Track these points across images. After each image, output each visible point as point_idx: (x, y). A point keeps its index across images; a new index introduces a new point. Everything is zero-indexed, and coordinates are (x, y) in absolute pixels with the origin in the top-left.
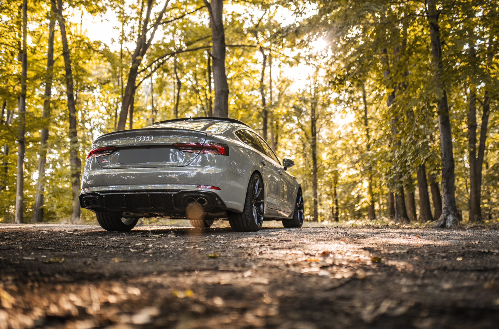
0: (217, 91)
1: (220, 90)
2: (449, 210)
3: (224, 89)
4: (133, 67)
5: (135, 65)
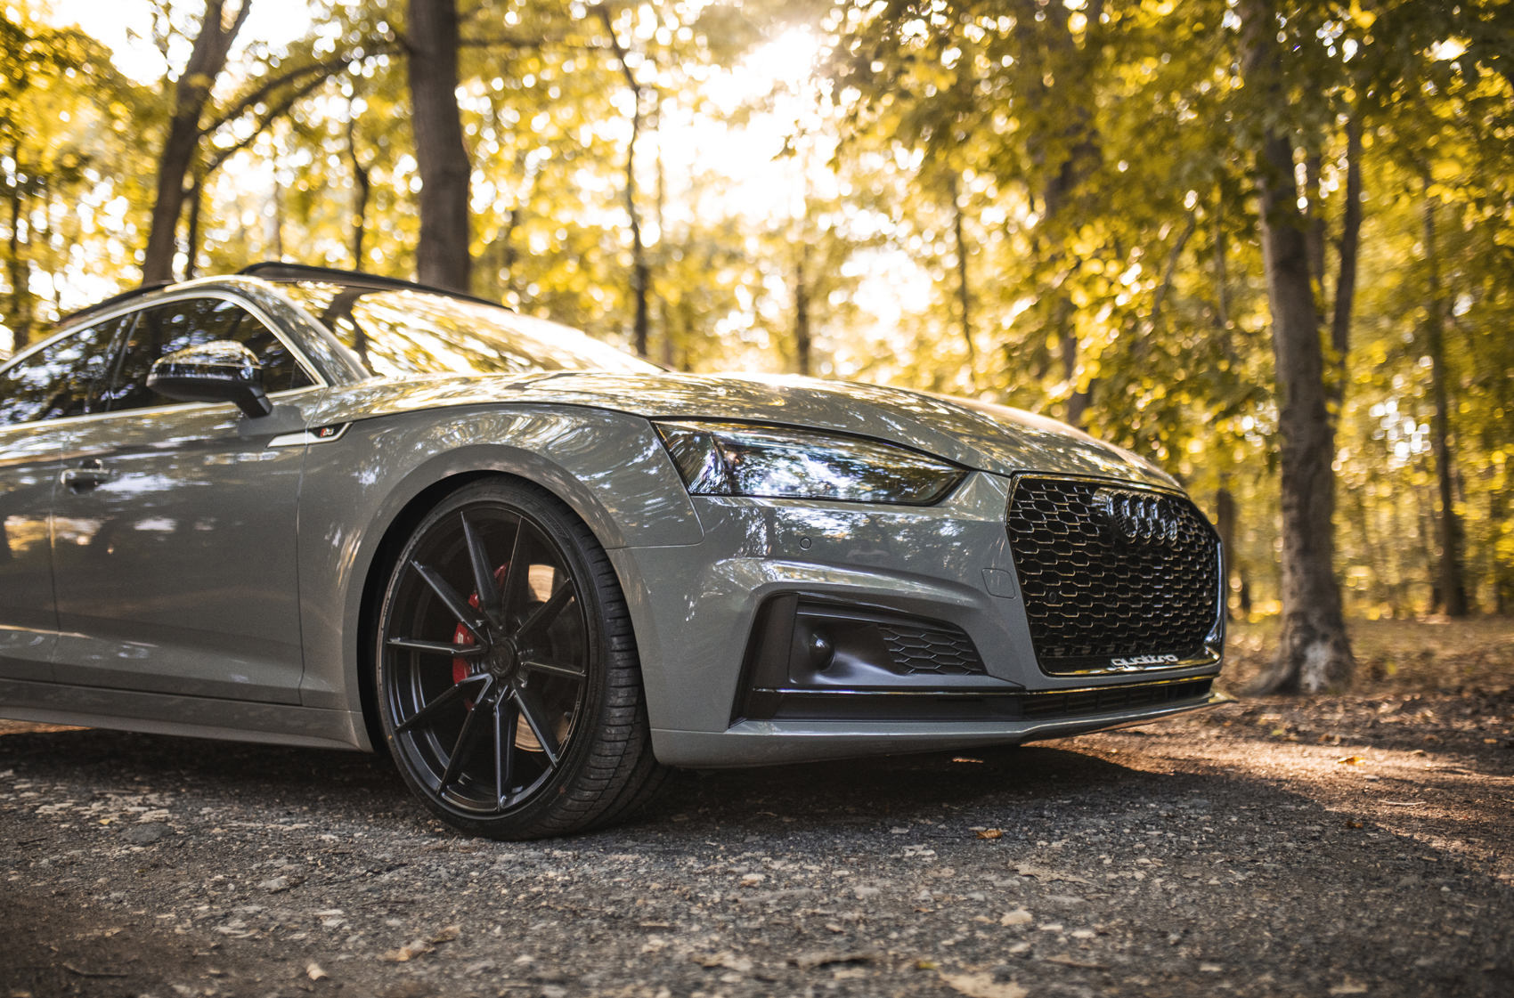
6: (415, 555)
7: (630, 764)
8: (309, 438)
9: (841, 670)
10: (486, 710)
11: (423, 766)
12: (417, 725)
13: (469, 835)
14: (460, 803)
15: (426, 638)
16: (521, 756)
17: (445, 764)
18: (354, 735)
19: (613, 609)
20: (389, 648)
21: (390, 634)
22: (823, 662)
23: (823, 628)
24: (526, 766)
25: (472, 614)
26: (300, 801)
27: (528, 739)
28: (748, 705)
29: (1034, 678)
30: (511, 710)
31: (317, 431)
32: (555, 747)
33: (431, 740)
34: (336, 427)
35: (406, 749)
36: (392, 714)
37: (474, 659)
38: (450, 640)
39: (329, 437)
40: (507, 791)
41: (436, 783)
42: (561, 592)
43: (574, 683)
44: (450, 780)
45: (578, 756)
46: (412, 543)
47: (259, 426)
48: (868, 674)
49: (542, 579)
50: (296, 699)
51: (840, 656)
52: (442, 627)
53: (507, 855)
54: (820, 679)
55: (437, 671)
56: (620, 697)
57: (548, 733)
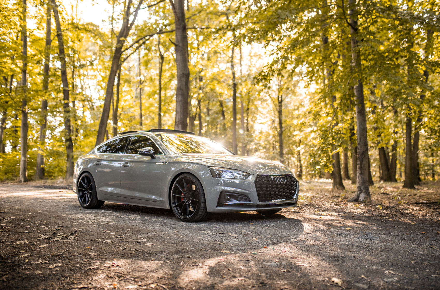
0: (179, 74)
1: (181, 73)
2: (362, 189)
3: (185, 72)
4: (118, 47)
5: (119, 45)
6: (177, 183)
7: (204, 213)
8: (162, 163)
9: (231, 201)
10: (186, 205)
11: (177, 212)
12: (176, 206)
13: (183, 221)
14: (182, 217)
15: (178, 194)
16: (190, 211)
17: (180, 212)
18: (168, 207)
19: (202, 192)
20: (173, 196)
21: (173, 193)
22: (229, 200)
23: (229, 195)
24: (191, 212)
25: (184, 191)
26: (159, 217)
27: (191, 209)
28: (219, 205)
29: (258, 203)
30: (189, 205)
31: (163, 163)
32: (194, 210)
33: (178, 208)
34: (166, 162)
35: (175, 210)
36: (173, 205)
37: (184, 198)
38: (181, 195)
39: (165, 164)
40: (188, 216)
41: (179, 214)
42: (196, 190)
43: (197, 201)
44: (181, 214)
45: (197, 212)
46: (176, 181)
47: (154, 161)
48: (235, 202)
49: (194, 187)
50: (160, 201)
51: (232, 199)
52: (180, 193)
53: (188, 224)
54: (228, 202)
55: (179, 199)
56: (202, 204)
57: (194, 208)
